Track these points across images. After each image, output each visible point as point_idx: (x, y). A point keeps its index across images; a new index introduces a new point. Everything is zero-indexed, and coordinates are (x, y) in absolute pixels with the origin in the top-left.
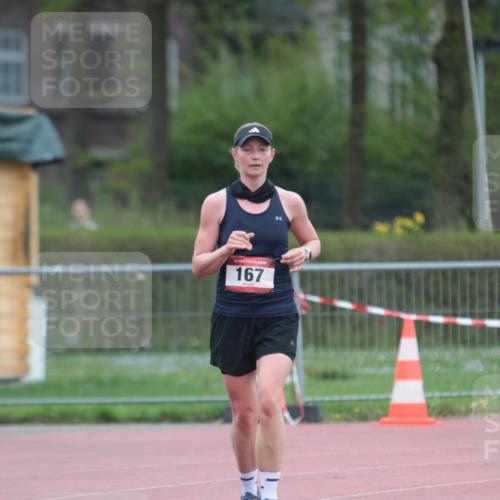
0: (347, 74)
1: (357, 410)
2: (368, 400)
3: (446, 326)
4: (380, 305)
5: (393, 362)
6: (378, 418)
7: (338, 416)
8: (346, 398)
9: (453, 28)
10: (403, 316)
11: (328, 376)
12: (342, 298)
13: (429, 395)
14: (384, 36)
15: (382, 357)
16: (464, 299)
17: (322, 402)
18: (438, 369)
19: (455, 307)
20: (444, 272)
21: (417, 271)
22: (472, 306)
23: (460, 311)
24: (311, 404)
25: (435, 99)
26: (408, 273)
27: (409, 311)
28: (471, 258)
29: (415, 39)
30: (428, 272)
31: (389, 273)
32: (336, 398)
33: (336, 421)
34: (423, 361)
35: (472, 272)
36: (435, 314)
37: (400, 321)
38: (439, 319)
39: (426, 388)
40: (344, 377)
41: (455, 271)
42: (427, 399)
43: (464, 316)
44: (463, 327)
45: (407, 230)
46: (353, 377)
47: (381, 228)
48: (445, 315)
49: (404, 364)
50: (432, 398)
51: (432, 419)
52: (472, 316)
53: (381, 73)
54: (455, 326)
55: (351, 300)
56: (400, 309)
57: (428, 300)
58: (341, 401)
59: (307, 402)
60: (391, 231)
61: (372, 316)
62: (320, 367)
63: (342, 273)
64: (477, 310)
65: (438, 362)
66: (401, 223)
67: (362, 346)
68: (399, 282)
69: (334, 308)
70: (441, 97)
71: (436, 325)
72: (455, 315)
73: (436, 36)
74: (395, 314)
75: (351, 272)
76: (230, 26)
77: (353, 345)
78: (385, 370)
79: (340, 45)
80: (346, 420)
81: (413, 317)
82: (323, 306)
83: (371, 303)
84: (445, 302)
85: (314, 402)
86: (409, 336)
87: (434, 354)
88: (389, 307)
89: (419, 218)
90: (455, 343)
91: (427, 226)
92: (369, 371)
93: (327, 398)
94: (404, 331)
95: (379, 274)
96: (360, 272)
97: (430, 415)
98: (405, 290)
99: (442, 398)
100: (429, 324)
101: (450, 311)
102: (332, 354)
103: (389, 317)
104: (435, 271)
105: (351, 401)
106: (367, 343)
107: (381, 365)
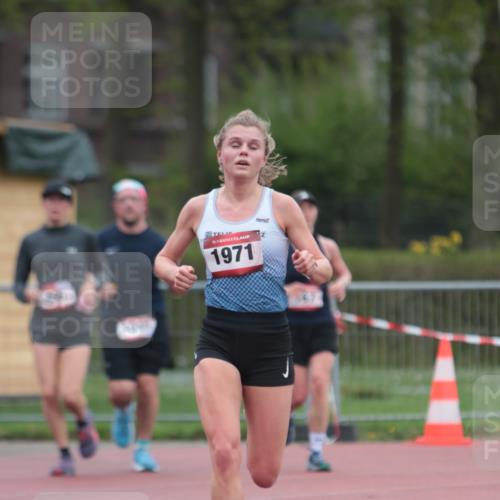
1: (392, 431)
4: (416, 324)
5: (428, 382)
6: (413, 438)
7: (373, 435)
8: (382, 417)
10: (440, 336)
11: (364, 395)
13: (466, 415)
15: (418, 376)
20: (481, 293)
21: (454, 292)
24: (347, 424)
25: (473, 119)
27: (445, 330)
29: (453, 59)
30: (465, 293)
34: (460, 382)
36: (473, 333)
37: (436, 342)
38: (474, 340)
39: (462, 407)
40: (380, 396)
42: (463, 419)
45: (444, 250)
47: (418, 248)
49: (440, 385)
50: (469, 419)
51: (467, 439)
56: (437, 328)
57: (464, 319)
58: (377, 421)
59: (343, 422)
60: (428, 252)
62: (356, 386)
66: (439, 244)
67: (398, 365)
69: (370, 328)
70: (480, 117)
71: (473, 346)
73: (474, 56)
74: (432, 333)
77: (389, 364)
78: (421, 390)
79: (380, 65)
80: (382, 439)
81: (450, 337)
84: (482, 322)
85: (350, 422)
86: (445, 355)
88: (425, 326)
89: (457, 238)
91: (465, 246)
92: (405, 390)
93: (363, 418)
94: (441, 351)
95: (416, 294)
97: (465, 435)
98: (442, 310)
100: (465, 345)
103: (425, 338)
104: (472, 292)
105: (387, 421)
106: (404, 362)
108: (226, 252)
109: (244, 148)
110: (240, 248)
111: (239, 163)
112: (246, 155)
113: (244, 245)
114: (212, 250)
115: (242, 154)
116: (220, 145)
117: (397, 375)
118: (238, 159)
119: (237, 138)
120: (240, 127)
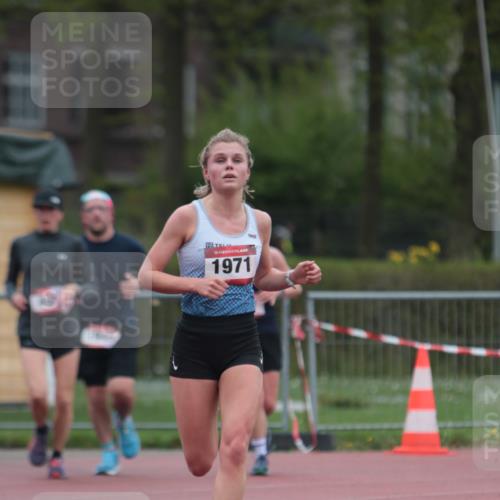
0: (364, 102)
1: (370, 439)
2: (381, 430)
3: (460, 355)
4: (394, 334)
6: (391, 447)
7: (350, 445)
8: (359, 426)
9: (471, 58)
10: (418, 345)
11: (342, 404)
12: (356, 326)
13: (442, 424)
14: (401, 65)
15: (396, 386)
16: (478, 329)
17: (335, 430)
18: (451, 398)
19: (469, 337)
20: (459, 302)
21: (431, 301)
22: (487, 336)
23: (474, 341)
24: (323, 433)
25: (452, 129)
26: (423, 302)
27: (423, 340)
28: (486, 288)
30: (443, 302)
31: (403, 302)
32: (349, 426)
33: (350, 450)
35: (487, 302)
36: (451, 343)
37: (415, 351)
38: (452, 349)
39: (440, 418)
40: (357, 405)
41: (469, 301)
42: (440, 429)
43: (478, 346)
44: (478, 358)
45: (422, 259)
46: (367, 406)
47: (396, 257)
48: (459, 345)
49: (418, 394)
50: (445, 428)
51: (445, 449)
52: (486, 346)
53: (398, 101)
54: (469, 356)
55: (365, 329)
56: (414, 338)
57: (442, 329)
58: (354, 430)
59: (320, 431)
60: (405, 261)
61: (387, 346)
62: (333, 395)
63: (356, 302)
64: (491, 341)
65: (452, 392)
66: (416, 253)
67: (376, 374)
68: (413, 311)
69: (348, 337)
70: (457, 127)
71: (450, 355)
72: (469, 345)
73: (452, 66)
74: (410, 343)
75: (366, 301)
76: (248, 53)
77: (367, 374)
78: (399, 399)
79: (358, 74)
80: (360, 449)
81: (427, 347)
82: (337, 335)
83: (386, 332)
84: (460, 332)
85: (327, 430)
86: (422, 365)
87: (448, 384)
88: (402, 336)
89: (435, 247)
90: (469, 372)
91: (443, 256)
93: (340, 427)
94: (418, 360)
95: (394, 303)
96: (374, 301)
97: (442, 445)
98: (420, 320)
99: (455, 428)
100: (443, 354)
101: (464, 340)
102: (345, 382)
103: (403, 347)
104: (450, 301)
105: (364, 430)
107: (394, 394)
108: (227, 263)
109: (229, 163)
110: (240, 260)
111: (226, 177)
112: (232, 168)
113: (244, 258)
114: (214, 260)
115: (228, 168)
116: (205, 163)
117: (374, 385)
118: (225, 173)
119: (221, 154)
120: (222, 144)
